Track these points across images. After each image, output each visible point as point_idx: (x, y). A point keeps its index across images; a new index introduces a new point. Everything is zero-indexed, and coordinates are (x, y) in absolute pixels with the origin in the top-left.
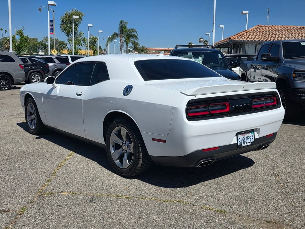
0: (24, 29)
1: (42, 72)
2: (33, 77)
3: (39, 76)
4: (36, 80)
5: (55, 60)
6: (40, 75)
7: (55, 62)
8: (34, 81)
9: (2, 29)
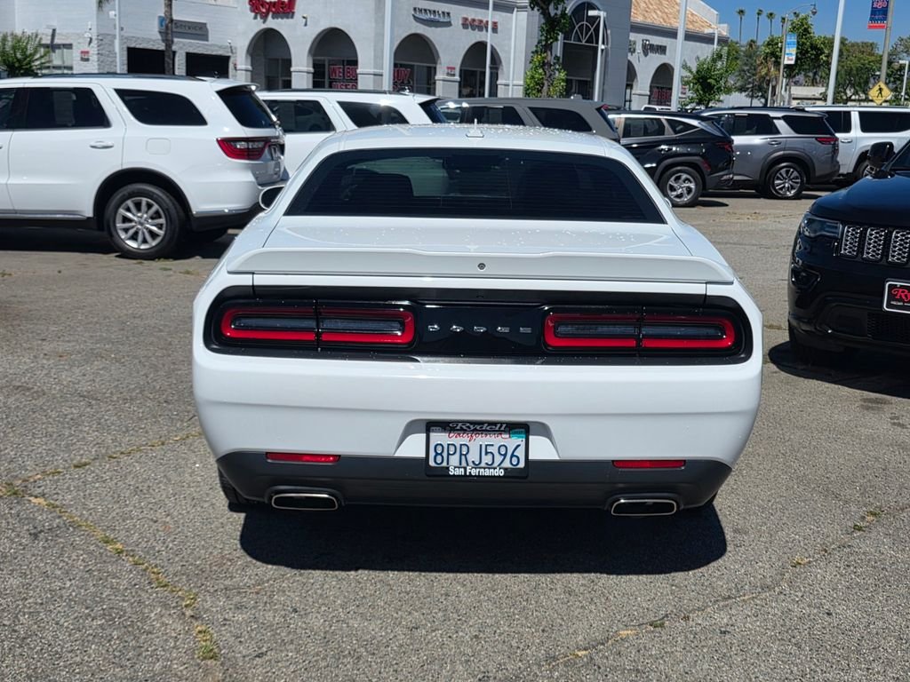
0: (814, 13)
1: (704, 167)
2: (672, 182)
3: (692, 179)
4: (679, 191)
5: (780, 124)
6: (698, 175)
7: (778, 132)
8: (675, 193)
9: (771, 14)
